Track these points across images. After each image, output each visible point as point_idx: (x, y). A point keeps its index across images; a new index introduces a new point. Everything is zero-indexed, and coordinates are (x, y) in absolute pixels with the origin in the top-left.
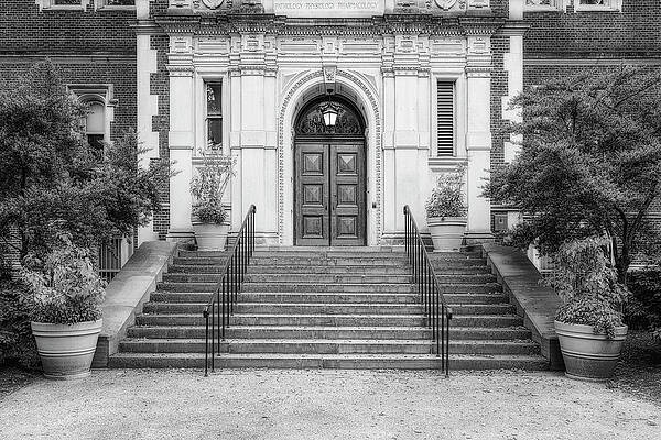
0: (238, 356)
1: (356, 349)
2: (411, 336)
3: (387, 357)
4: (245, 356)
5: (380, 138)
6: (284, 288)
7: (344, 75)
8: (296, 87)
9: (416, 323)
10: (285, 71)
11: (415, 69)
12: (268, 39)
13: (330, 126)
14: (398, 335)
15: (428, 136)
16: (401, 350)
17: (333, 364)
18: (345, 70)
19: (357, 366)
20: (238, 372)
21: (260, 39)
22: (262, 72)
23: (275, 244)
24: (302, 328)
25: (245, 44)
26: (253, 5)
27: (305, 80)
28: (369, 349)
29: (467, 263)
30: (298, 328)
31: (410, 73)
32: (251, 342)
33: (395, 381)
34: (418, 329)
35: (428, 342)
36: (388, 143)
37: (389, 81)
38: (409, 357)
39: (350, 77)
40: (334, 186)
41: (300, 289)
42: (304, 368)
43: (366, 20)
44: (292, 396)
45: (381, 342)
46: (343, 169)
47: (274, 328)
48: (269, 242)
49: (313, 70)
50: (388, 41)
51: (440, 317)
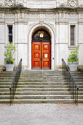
0: (19, 100)
1: (51, 98)
2: (66, 94)
3: (60, 100)
4: (21, 100)
5: (55, 41)
6: (30, 81)
7: (45, 24)
8: (32, 27)
9: (67, 90)
10: (29, 23)
11: (65, 22)
12: (25, 14)
13: (42, 38)
14: (62, 94)
15: (68, 40)
16: (63, 98)
17: (45, 102)
18: (46, 23)
19: (52, 102)
20: (19, 105)
21: (23, 14)
22: (24, 23)
23: (27, 69)
24: (36, 92)
25: (19, 15)
26: (21, 5)
27: (35, 25)
28: (55, 98)
29: (79, 74)
30: (34, 92)
31: (63, 23)
32: (22, 96)
33: (63, 107)
34: (67, 92)
35: (71, 96)
36: (57, 42)
37: (57, 26)
38: (66, 100)
39: (47, 24)
40: (42, 54)
41: (35, 81)
42: (37, 103)
43: (51, 9)
44: (35, 112)
45: (58, 96)
46: (45, 49)
47: (28, 92)
48: (25, 69)
49: (37, 23)
50: (57, 15)
51: (73, 88)
